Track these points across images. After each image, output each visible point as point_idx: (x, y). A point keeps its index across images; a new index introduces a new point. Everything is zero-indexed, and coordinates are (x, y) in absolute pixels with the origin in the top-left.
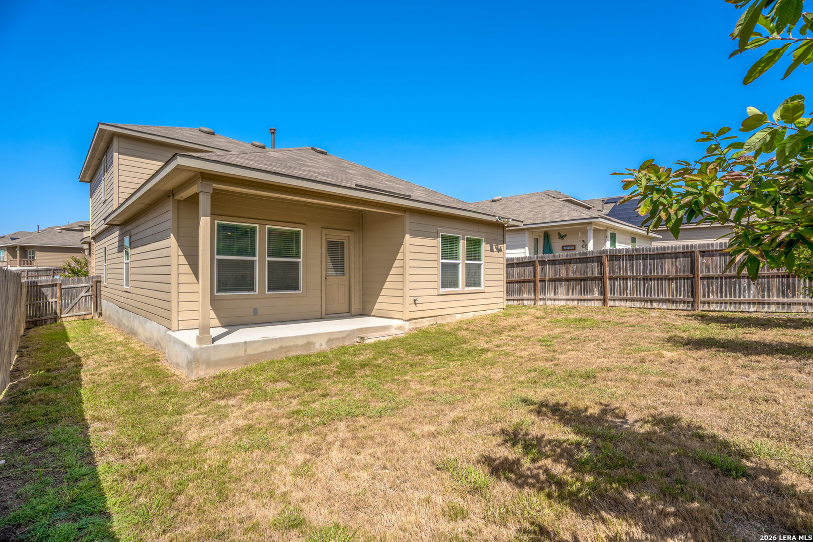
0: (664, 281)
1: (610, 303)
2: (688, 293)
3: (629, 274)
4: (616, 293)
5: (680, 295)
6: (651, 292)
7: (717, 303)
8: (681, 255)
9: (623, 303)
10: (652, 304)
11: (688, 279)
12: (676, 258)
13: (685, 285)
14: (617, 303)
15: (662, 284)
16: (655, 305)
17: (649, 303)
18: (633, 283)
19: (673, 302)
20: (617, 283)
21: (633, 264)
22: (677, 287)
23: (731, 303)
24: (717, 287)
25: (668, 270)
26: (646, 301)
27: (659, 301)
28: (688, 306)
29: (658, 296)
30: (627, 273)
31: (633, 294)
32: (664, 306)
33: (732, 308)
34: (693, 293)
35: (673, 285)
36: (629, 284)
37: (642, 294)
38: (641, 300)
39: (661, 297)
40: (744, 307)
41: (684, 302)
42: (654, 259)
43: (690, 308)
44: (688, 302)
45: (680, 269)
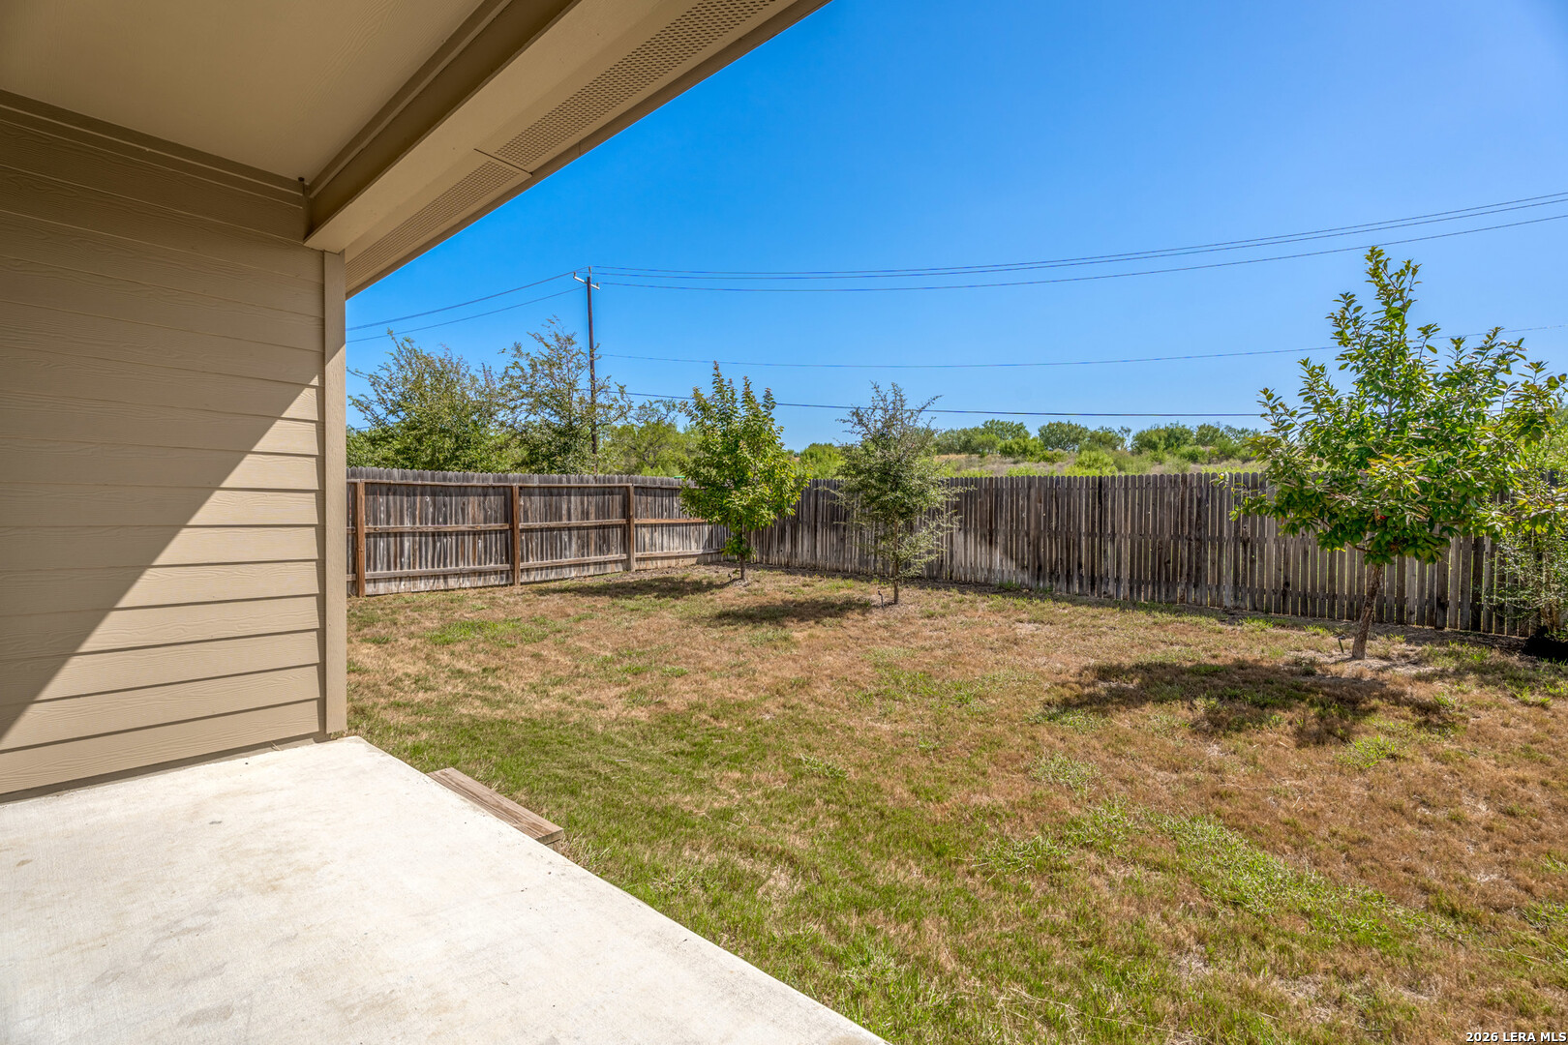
0: (466, 537)
1: (369, 589)
2: (501, 556)
3: (407, 525)
4: (379, 566)
5: (491, 561)
6: (445, 559)
7: (537, 569)
8: (491, 491)
9: (393, 587)
10: (446, 582)
11: (501, 532)
12: (485, 495)
13: (497, 544)
14: (382, 587)
15: (463, 542)
16: (452, 583)
17: (442, 581)
18: (414, 542)
19: (480, 574)
20: (382, 544)
21: (415, 503)
22: (485, 547)
23: (552, 568)
24: (537, 544)
25: (474, 517)
26: (436, 577)
27: (458, 575)
28: (502, 579)
29: (457, 565)
30: (402, 523)
31: (414, 564)
32: (467, 584)
33: (553, 576)
34: (510, 554)
35: (481, 544)
36: (406, 544)
37: (429, 564)
38: (427, 577)
39: (461, 566)
40: (566, 573)
41: (496, 573)
42: (451, 496)
43: (504, 582)
44: (502, 572)
45: (491, 516)
